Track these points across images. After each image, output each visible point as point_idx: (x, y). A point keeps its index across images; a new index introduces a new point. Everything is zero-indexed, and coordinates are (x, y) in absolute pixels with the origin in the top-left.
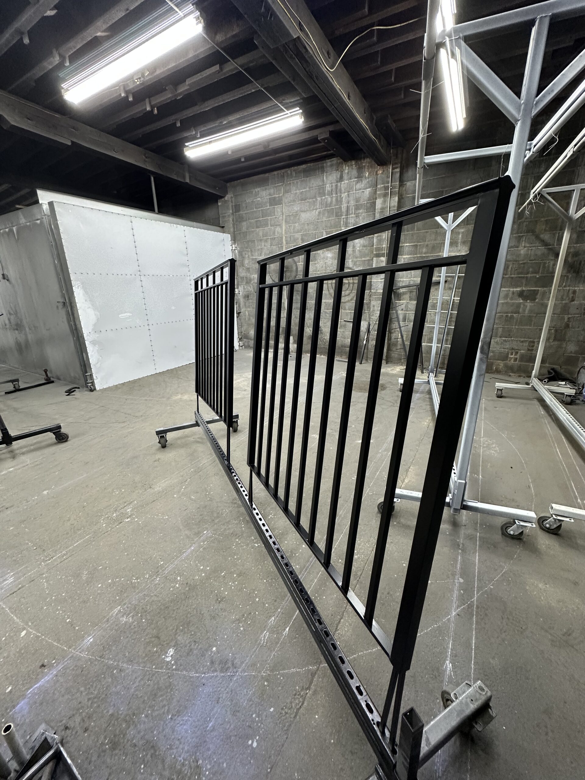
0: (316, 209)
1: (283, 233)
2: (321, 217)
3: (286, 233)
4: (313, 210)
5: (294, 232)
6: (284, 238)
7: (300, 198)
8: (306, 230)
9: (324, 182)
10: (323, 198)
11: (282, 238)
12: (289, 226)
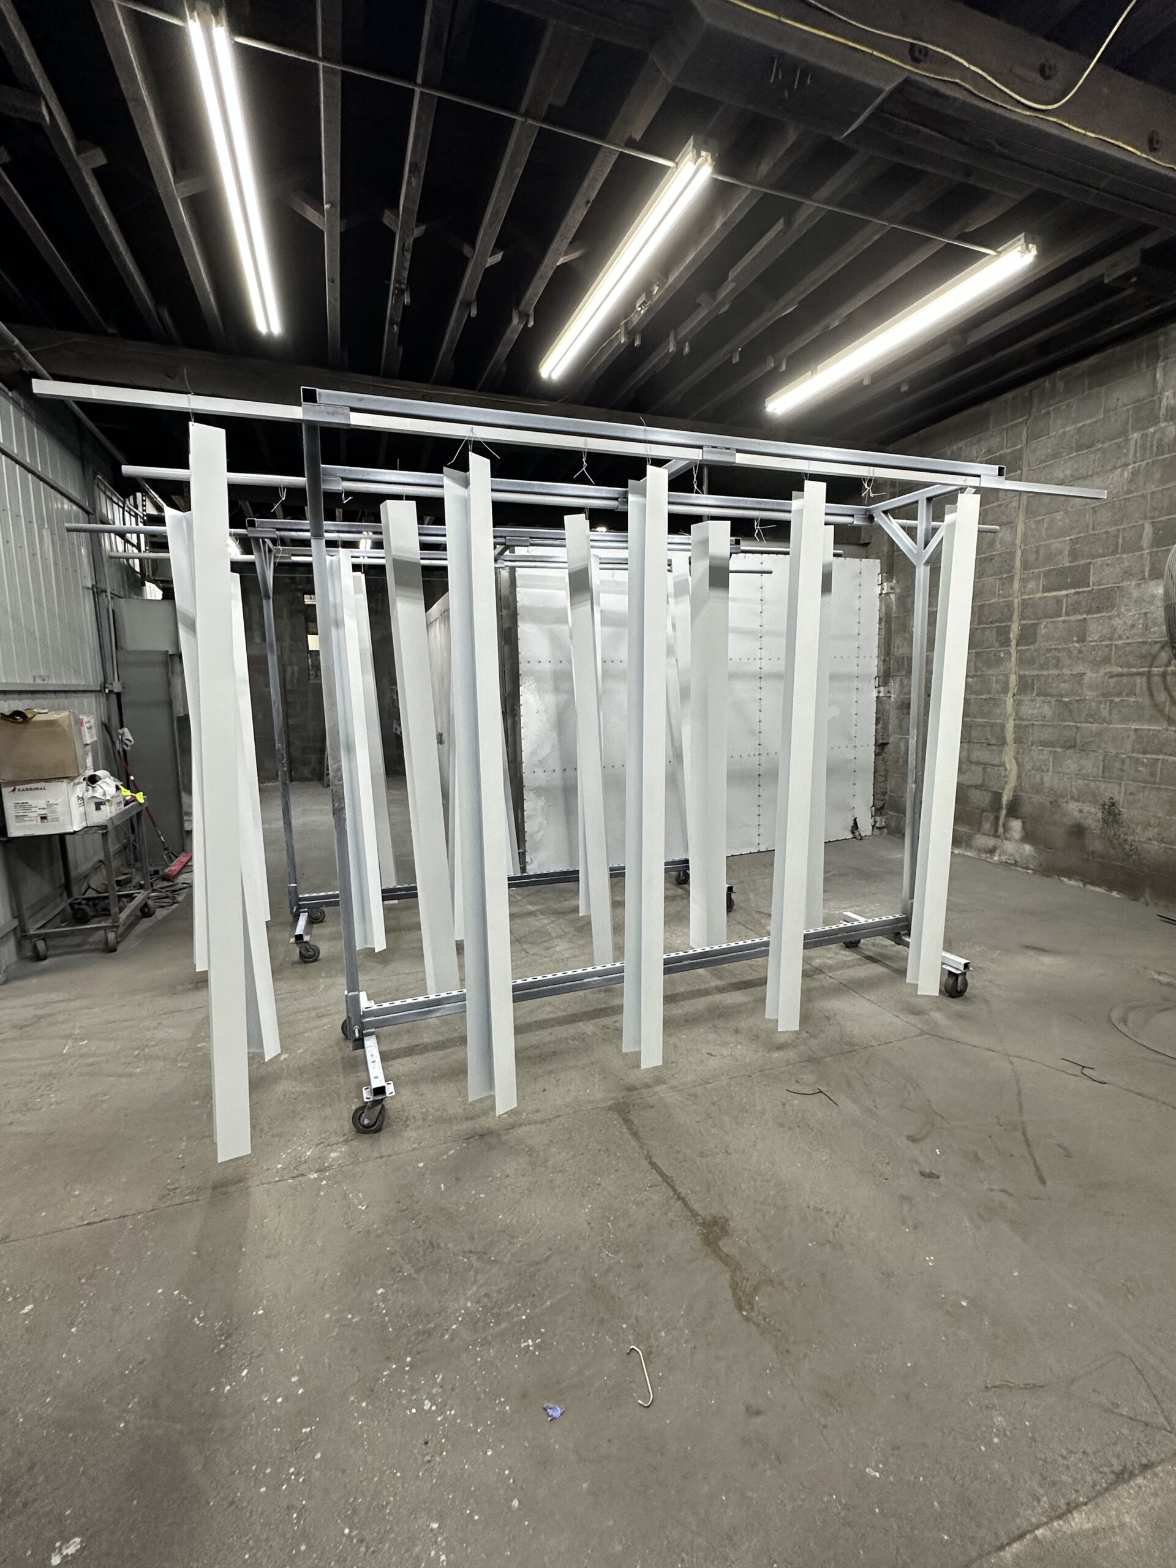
0: (1126, 465)
1: (1018, 541)
2: (1141, 483)
3: (1025, 540)
4: (1115, 468)
5: (1049, 537)
6: (1019, 553)
7: (1074, 445)
8: (1087, 526)
9: (1155, 387)
10: (1151, 430)
11: (1012, 554)
12: (1037, 523)
